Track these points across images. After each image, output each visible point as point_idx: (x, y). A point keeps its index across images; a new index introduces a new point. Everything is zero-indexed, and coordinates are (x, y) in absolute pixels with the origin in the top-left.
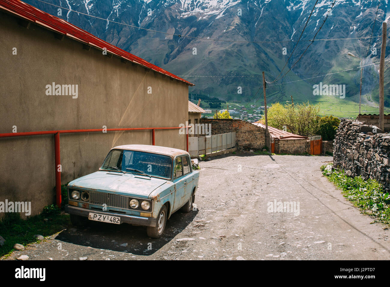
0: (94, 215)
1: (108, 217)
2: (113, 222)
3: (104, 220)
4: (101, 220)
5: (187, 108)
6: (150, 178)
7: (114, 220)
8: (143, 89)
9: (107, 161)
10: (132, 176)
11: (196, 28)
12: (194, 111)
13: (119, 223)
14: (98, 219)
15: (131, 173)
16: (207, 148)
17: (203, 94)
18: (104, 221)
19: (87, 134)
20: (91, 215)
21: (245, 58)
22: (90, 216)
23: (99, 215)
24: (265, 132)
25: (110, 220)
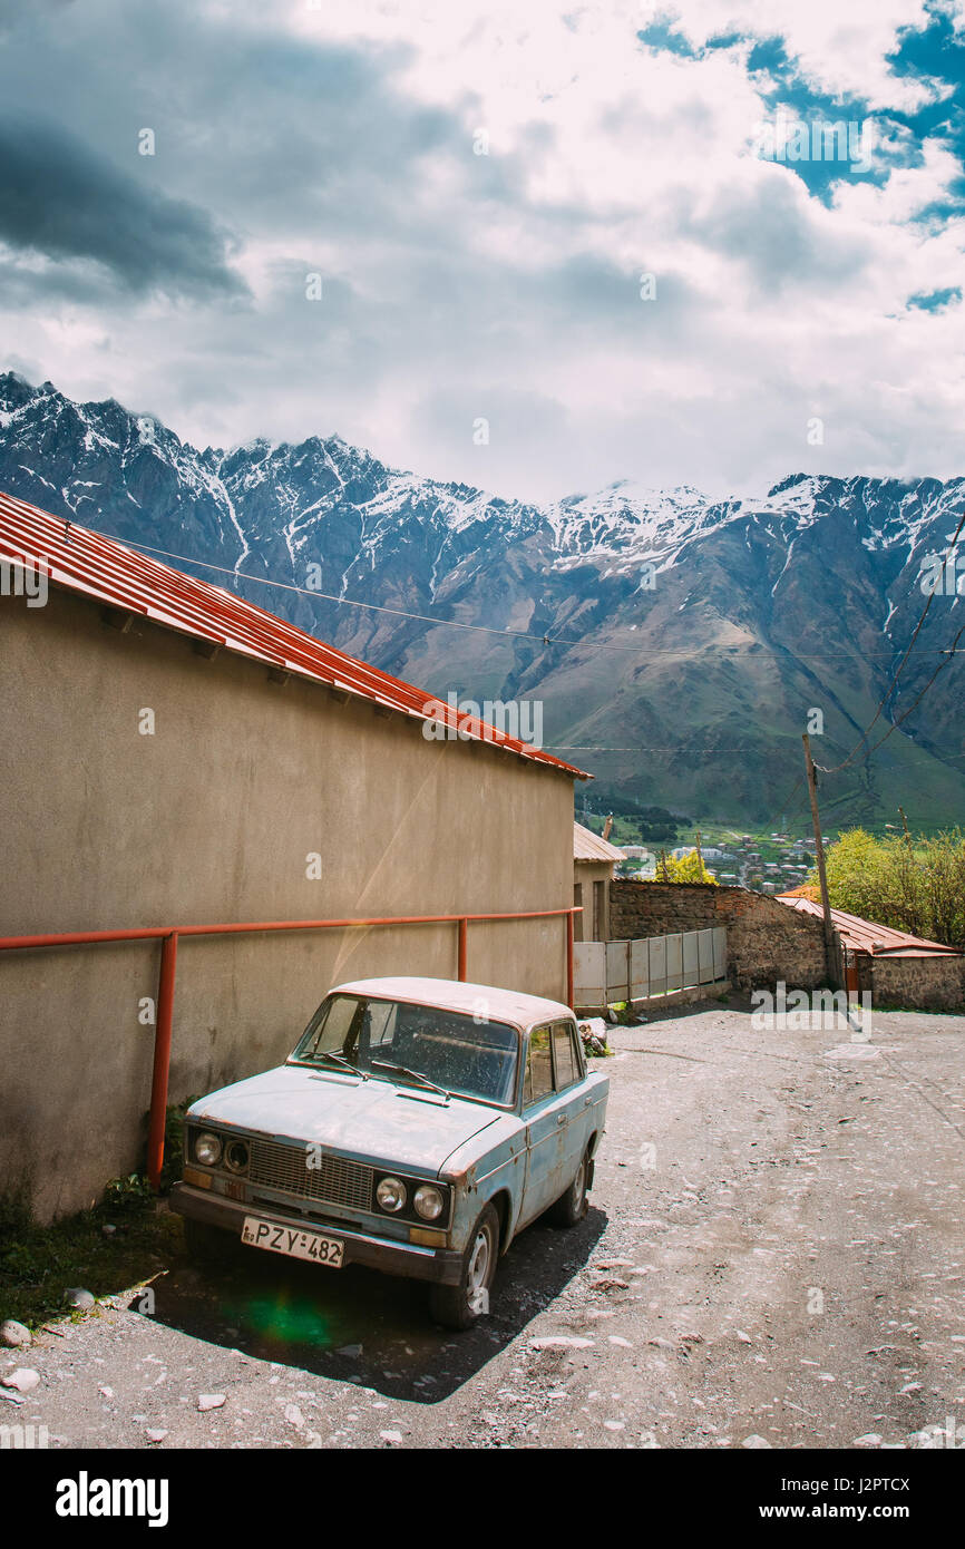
0: (261, 1226)
1: (304, 1238)
2: (318, 1259)
3: (290, 1248)
4: (279, 1247)
5: (569, 847)
6: (448, 1099)
7: (323, 1249)
8: (434, 792)
9: (313, 1031)
10: (389, 1091)
11: (597, 600)
12: (592, 855)
13: (338, 1263)
14: (273, 1244)
15: (386, 1078)
16: (634, 980)
17: (619, 795)
18: (290, 1254)
19: (261, 937)
20: (252, 1224)
21: (746, 687)
22: (247, 1229)
23: (275, 1229)
24: (824, 929)
25: (310, 1251)
